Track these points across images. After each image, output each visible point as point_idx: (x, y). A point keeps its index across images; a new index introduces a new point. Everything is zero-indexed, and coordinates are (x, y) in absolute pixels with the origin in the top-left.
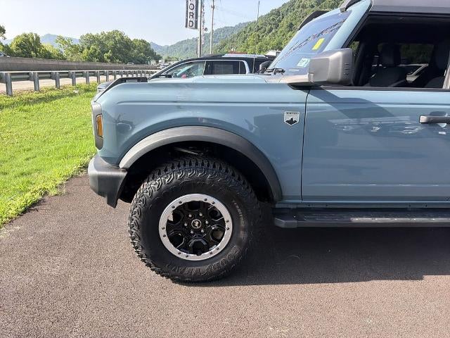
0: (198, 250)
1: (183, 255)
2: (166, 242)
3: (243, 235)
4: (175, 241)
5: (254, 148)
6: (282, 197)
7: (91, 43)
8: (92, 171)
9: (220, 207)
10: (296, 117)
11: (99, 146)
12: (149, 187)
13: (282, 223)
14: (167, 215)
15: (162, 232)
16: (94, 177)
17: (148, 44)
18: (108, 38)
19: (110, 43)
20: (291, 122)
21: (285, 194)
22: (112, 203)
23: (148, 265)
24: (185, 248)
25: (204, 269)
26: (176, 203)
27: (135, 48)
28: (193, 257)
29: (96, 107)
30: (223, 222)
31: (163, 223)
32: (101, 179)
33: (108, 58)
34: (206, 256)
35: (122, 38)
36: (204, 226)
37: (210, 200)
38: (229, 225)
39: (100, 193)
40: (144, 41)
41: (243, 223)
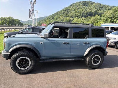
0: (24, 68)
1: (21, 69)
2: (18, 66)
3: (33, 64)
4: (19, 66)
5: (35, 48)
6: (41, 57)
7: (3, 20)
8: (3, 53)
9: (28, 59)
10: (42, 43)
11: (4, 48)
12: (14, 56)
13: (41, 61)
14: (18, 61)
15: (17, 64)
16: (3, 54)
17: (20, 21)
18: (8, 18)
19: (8, 20)
20: (41, 43)
21: (41, 56)
22: (7, 59)
23: (14, 71)
24: (21, 67)
25: (25, 71)
26: (19, 59)
27: (16, 21)
28: (23, 69)
29: (4, 41)
30: (29, 62)
31: (17, 62)
32: (5, 55)
33: (8, 24)
34: (26, 68)
35: (12, 19)
36: (25, 63)
37: (26, 58)
38: (30, 62)
39: (4, 57)
40: (18, 20)
41: (33, 62)
